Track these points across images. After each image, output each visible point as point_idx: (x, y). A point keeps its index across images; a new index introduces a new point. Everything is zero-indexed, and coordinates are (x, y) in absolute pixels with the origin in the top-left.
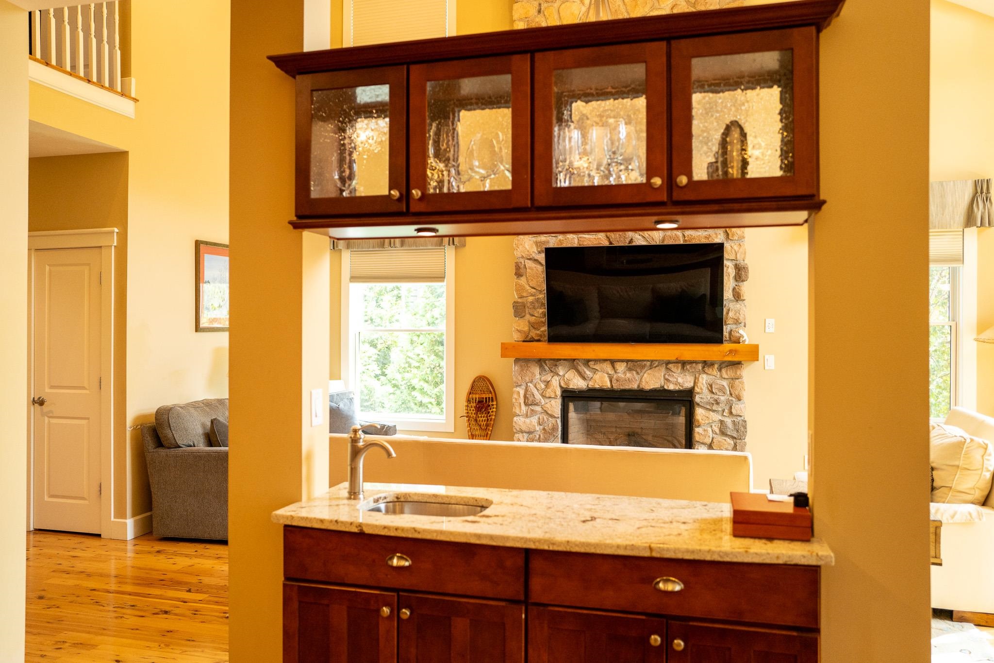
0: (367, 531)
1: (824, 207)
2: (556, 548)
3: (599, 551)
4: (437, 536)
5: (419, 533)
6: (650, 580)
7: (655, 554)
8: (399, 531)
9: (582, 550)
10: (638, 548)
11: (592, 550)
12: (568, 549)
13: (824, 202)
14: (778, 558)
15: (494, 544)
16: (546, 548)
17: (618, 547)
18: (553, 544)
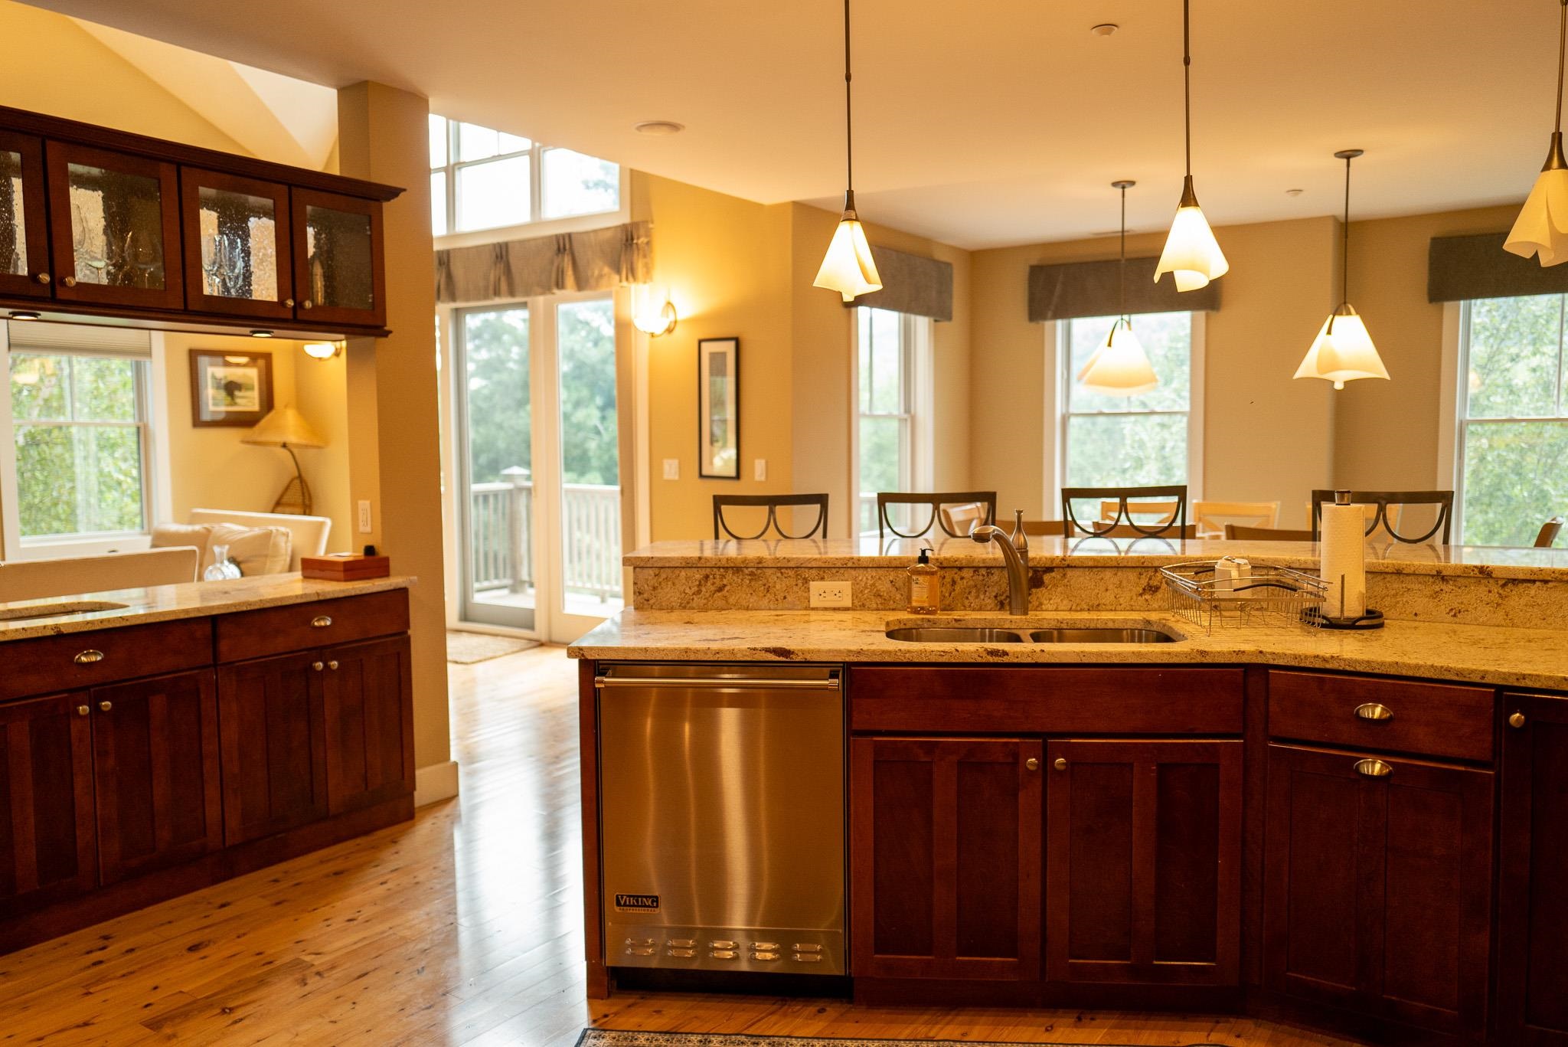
0: (65, 631)
1: (390, 336)
2: (252, 608)
3: (284, 603)
4: (146, 620)
5: (127, 620)
6: (308, 621)
7: (321, 598)
8: (105, 623)
9: (272, 605)
10: (310, 595)
11: (280, 604)
12: (262, 606)
13: (390, 332)
14: (391, 585)
15: (202, 615)
16: (245, 609)
17: (297, 596)
18: (250, 605)
